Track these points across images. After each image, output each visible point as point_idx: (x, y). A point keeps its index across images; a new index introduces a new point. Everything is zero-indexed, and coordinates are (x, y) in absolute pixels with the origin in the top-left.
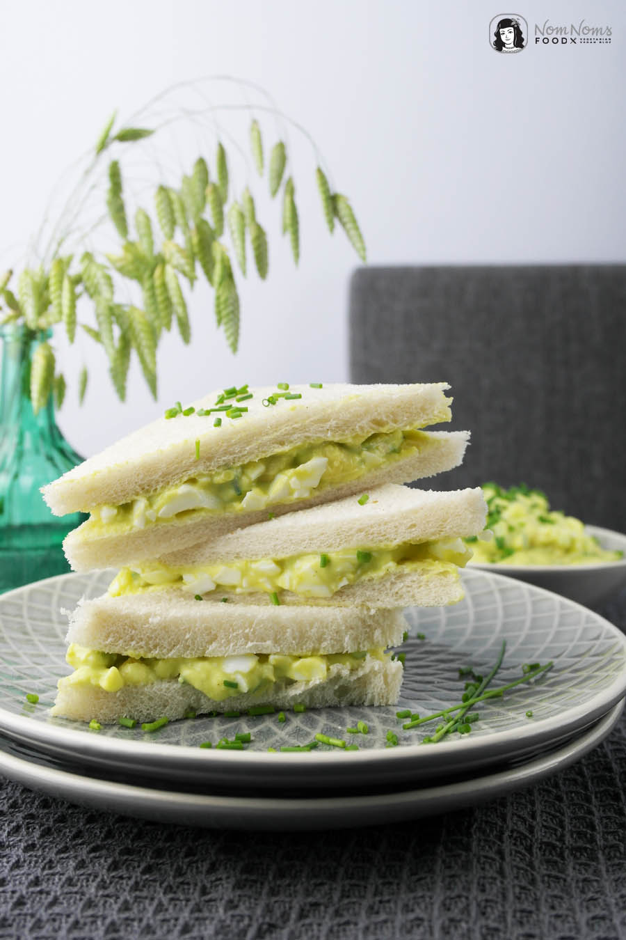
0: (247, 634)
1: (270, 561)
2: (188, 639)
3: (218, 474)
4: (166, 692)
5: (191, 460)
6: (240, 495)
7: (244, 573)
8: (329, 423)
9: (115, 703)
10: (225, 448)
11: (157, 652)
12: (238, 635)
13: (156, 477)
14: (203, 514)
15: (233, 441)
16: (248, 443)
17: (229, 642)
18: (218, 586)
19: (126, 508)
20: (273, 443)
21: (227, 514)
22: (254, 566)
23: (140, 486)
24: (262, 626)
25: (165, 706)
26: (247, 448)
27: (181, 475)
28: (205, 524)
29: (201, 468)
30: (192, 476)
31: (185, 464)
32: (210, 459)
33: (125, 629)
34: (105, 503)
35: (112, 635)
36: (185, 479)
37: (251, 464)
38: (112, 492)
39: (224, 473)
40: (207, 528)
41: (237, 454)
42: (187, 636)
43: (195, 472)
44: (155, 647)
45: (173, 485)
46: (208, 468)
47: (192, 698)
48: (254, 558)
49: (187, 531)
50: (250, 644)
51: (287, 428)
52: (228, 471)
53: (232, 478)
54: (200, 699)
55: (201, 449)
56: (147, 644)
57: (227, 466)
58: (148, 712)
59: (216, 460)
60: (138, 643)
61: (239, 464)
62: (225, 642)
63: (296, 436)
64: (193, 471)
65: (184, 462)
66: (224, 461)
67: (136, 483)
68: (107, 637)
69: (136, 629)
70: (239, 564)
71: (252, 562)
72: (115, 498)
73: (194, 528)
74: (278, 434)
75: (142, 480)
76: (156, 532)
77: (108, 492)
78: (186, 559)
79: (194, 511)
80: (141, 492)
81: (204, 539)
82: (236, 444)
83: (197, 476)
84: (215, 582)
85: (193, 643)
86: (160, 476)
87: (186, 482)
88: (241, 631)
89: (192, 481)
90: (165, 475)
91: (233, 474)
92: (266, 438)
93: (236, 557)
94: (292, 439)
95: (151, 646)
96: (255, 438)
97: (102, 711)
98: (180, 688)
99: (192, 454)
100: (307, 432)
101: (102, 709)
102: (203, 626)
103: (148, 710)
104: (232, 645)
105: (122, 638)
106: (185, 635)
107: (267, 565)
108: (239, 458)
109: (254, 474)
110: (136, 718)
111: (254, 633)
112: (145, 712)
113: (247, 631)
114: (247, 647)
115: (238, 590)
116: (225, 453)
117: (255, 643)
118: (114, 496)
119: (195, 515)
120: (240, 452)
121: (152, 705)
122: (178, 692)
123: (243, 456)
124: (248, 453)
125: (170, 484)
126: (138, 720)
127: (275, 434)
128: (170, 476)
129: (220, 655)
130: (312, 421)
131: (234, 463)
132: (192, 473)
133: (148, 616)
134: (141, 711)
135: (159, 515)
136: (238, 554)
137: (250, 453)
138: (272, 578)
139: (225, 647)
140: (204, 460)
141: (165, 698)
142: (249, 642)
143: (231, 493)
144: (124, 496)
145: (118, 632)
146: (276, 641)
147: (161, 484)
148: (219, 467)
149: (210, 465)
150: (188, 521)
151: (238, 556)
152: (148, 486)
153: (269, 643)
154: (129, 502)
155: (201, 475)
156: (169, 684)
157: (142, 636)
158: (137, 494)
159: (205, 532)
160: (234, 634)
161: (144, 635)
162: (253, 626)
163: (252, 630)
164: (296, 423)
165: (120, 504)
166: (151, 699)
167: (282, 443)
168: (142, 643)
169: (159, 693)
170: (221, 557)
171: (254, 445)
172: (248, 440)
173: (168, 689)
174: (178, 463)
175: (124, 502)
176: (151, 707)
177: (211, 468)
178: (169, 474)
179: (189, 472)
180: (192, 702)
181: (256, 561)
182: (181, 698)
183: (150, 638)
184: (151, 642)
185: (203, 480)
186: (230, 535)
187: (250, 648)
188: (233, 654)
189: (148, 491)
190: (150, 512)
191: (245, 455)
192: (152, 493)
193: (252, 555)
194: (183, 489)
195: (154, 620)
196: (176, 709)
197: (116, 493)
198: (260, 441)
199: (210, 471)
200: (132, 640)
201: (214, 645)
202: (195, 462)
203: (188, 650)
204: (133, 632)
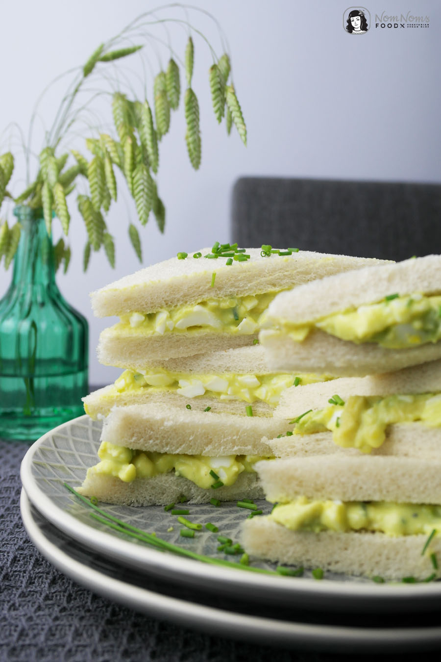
0: (235, 440)
1: (254, 376)
2: (191, 441)
3: (224, 301)
4: (165, 483)
5: (207, 287)
6: (237, 320)
7: (231, 383)
8: (310, 276)
9: (126, 490)
10: (233, 282)
11: (168, 449)
12: (227, 440)
13: (178, 296)
14: (207, 331)
15: (239, 278)
16: (250, 282)
17: (220, 445)
18: (207, 392)
19: (151, 317)
20: (268, 284)
21: (225, 334)
22: (240, 378)
23: (165, 301)
24: (245, 434)
25: (163, 494)
26: (249, 285)
27: (197, 298)
28: (207, 339)
29: (213, 294)
30: (205, 300)
31: (202, 289)
32: (220, 289)
33: (145, 430)
34: (136, 311)
35: (135, 435)
36: (200, 301)
37: (249, 297)
38: (144, 303)
39: (229, 301)
40: (208, 342)
41: (240, 288)
42: (191, 439)
43: (207, 297)
44: (167, 444)
45: (189, 304)
46: (218, 295)
47: (184, 488)
48: (241, 372)
49: (193, 341)
50: (236, 448)
51: (280, 274)
52: (232, 300)
53: (234, 306)
54: (191, 489)
55: (216, 280)
56: (161, 442)
57: (231, 296)
58: (151, 498)
59: (224, 289)
60: (154, 441)
61: (240, 296)
62: (217, 446)
63: (285, 281)
64: (206, 296)
65: (201, 288)
66: (230, 292)
67: (163, 298)
68: (132, 436)
69: (153, 431)
70: (228, 376)
71: (239, 375)
72: (144, 308)
73: (198, 340)
74: (273, 277)
75: (168, 296)
76: (170, 339)
77: (141, 303)
78: (184, 367)
79: (200, 327)
80: (165, 306)
81: (203, 352)
82: (240, 280)
83: (209, 300)
84: (205, 388)
85: (195, 444)
86: (181, 296)
87: (199, 304)
88: (230, 438)
89: (203, 303)
90: (185, 296)
91: (234, 303)
92: (263, 279)
93: (226, 370)
94: (282, 283)
95: (164, 444)
96: (256, 278)
97: (116, 495)
98: (175, 480)
99: (208, 282)
100: (294, 279)
101: (115, 493)
102: (203, 431)
103: (150, 496)
104: (222, 448)
105: (143, 437)
106: (190, 437)
107: (250, 379)
108: (242, 291)
109: (250, 305)
110: (141, 502)
111: (239, 439)
112: (148, 498)
113: (235, 437)
114: (234, 450)
115: (222, 397)
116: (232, 286)
117: (239, 447)
118: (145, 306)
119: (202, 330)
120: (243, 287)
121: (154, 493)
122: (174, 483)
123: (244, 290)
124: (249, 289)
125: (188, 303)
126: (142, 504)
127: (271, 277)
128: (188, 297)
129: (213, 455)
130: (298, 272)
131: (237, 295)
132: (205, 297)
133: (163, 421)
134: (145, 497)
135: (176, 326)
136: (228, 368)
137: (250, 289)
138: (252, 390)
139: (218, 450)
140: (216, 289)
141: (164, 487)
142: (236, 447)
143: (231, 317)
144: (152, 307)
145: (140, 433)
146: (254, 446)
147: (181, 302)
148: (226, 296)
149: (220, 294)
150: (196, 334)
151: (228, 370)
152: (171, 302)
153: (249, 447)
154: (155, 312)
155: (211, 299)
156: (167, 477)
157: (158, 436)
158: (161, 307)
159: (206, 346)
160: (225, 440)
161: (160, 435)
162: (239, 434)
163: (238, 437)
164: (286, 271)
165: (148, 313)
166: (153, 488)
167: (274, 285)
168: (158, 442)
169: (160, 484)
170: (214, 369)
171: (254, 283)
172: (250, 279)
173: (166, 480)
174: (196, 288)
175: (150, 312)
176: (153, 494)
177: (220, 296)
178: (188, 296)
179: (204, 296)
180: (184, 491)
181: (242, 375)
182: (176, 488)
183: (163, 437)
184: (164, 441)
185: (212, 304)
186: (223, 353)
187: (236, 451)
188: (223, 455)
189: (170, 306)
190: (169, 323)
191: (246, 290)
192: (173, 308)
193: (240, 370)
194: (197, 308)
195: (169, 424)
196: (172, 496)
197: (146, 305)
198: (258, 281)
199: (219, 297)
200: (150, 439)
201: (210, 447)
202: (209, 289)
203: (190, 449)
204: (152, 432)
